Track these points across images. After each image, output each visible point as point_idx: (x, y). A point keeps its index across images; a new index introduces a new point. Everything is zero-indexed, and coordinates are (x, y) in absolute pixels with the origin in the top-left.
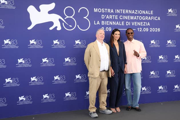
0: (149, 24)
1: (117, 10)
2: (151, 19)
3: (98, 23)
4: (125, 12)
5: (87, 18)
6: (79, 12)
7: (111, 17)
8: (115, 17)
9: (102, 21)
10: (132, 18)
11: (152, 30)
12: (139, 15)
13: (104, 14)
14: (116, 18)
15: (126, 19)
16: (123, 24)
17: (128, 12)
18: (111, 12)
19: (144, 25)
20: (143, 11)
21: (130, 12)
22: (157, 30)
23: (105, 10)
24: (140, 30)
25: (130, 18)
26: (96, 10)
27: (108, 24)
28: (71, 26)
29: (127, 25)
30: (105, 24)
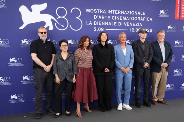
0: (141, 25)
1: (110, 11)
2: (143, 19)
3: (90, 24)
4: (118, 13)
5: (79, 18)
6: (71, 12)
7: (103, 17)
8: (107, 17)
9: (94, 22)
10: (124, 18)
12: (131, 16)
13: (97, 14)
14: (109, 18)
15: (119, 19)
16: (115, 24)
17: (121, 13)
18: (104, 12)
19: (136, 26)
20: (135, 12)
21: (122, 12)
22: (149, 31)
23: (97, 11)
24: (132, 30)
25: (122, 19)
26: (88, 11)
27: (101, 25)
28: (63, 26)
29: (119, 25)
30: (98, 24)
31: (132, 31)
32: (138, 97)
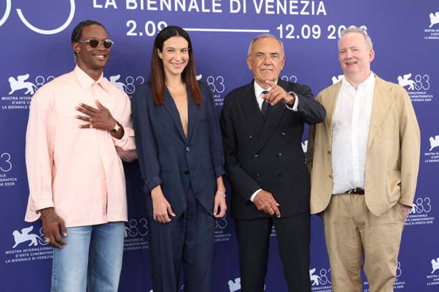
0: (322, 9)
3: (108, 3)
11: (336, 34)
16: (217, 8)
19: (302, 13)
24: (285, 33)
27: (156, 9)
29: (232, 11)
31: (288, 36)
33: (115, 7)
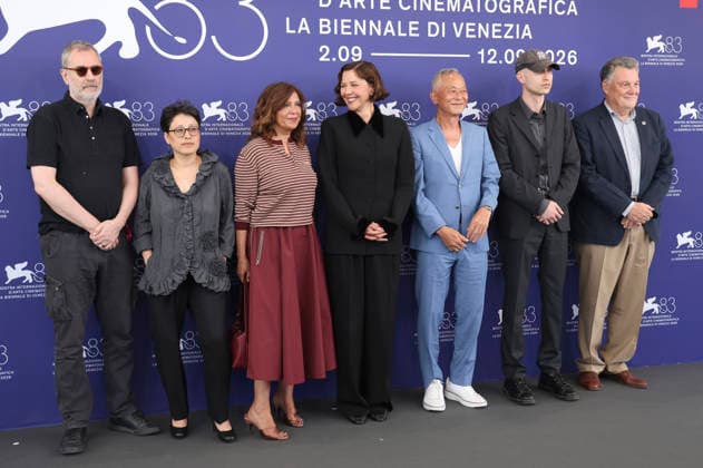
0: (527, 32)
2: (537, 8)
3: (301, 29)
5: (252, 4)
9: (321, 20)
10: (454, 4)
14: (385, 5)
15: (429, 8)
16: (413, 32)
19: (506, 37)
22: (565, 60)
24: (487, 58)
25: (445, 6)
27: (350, 33)
28: (182, 40)
29: (430, 35)
30: (336, 32)
31: (490, 62)
32: (517, 354)
33: (308, 32)
